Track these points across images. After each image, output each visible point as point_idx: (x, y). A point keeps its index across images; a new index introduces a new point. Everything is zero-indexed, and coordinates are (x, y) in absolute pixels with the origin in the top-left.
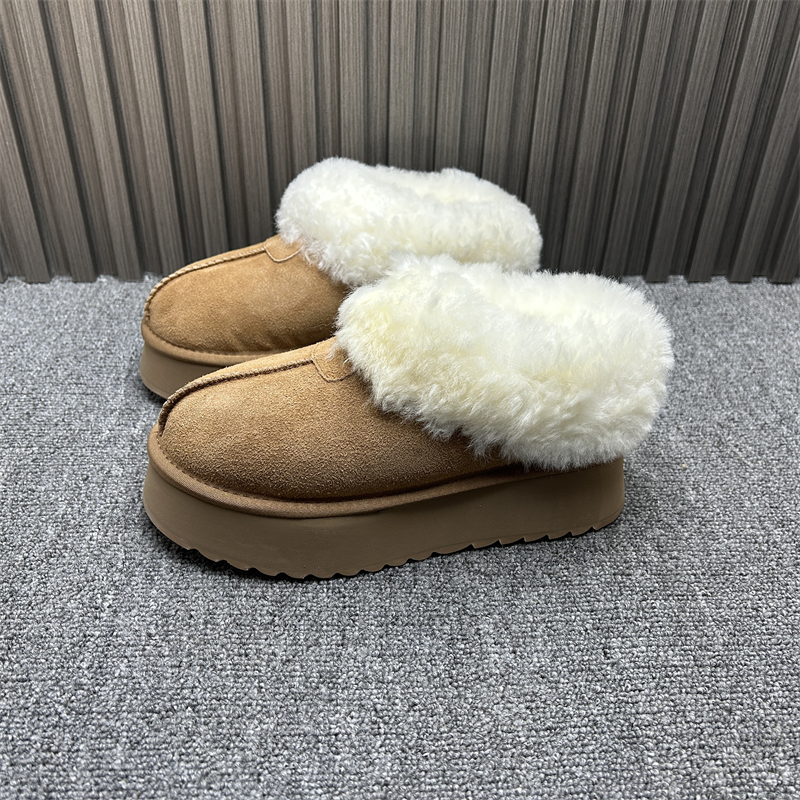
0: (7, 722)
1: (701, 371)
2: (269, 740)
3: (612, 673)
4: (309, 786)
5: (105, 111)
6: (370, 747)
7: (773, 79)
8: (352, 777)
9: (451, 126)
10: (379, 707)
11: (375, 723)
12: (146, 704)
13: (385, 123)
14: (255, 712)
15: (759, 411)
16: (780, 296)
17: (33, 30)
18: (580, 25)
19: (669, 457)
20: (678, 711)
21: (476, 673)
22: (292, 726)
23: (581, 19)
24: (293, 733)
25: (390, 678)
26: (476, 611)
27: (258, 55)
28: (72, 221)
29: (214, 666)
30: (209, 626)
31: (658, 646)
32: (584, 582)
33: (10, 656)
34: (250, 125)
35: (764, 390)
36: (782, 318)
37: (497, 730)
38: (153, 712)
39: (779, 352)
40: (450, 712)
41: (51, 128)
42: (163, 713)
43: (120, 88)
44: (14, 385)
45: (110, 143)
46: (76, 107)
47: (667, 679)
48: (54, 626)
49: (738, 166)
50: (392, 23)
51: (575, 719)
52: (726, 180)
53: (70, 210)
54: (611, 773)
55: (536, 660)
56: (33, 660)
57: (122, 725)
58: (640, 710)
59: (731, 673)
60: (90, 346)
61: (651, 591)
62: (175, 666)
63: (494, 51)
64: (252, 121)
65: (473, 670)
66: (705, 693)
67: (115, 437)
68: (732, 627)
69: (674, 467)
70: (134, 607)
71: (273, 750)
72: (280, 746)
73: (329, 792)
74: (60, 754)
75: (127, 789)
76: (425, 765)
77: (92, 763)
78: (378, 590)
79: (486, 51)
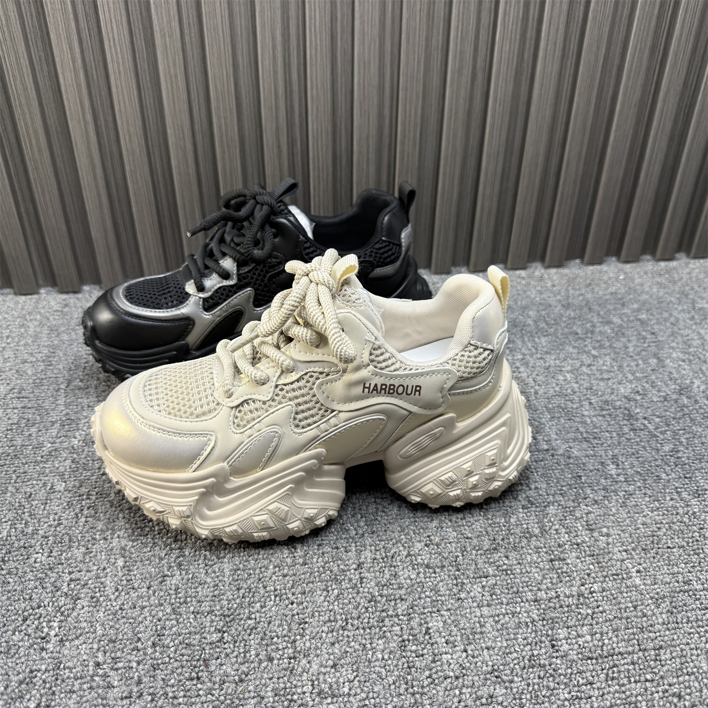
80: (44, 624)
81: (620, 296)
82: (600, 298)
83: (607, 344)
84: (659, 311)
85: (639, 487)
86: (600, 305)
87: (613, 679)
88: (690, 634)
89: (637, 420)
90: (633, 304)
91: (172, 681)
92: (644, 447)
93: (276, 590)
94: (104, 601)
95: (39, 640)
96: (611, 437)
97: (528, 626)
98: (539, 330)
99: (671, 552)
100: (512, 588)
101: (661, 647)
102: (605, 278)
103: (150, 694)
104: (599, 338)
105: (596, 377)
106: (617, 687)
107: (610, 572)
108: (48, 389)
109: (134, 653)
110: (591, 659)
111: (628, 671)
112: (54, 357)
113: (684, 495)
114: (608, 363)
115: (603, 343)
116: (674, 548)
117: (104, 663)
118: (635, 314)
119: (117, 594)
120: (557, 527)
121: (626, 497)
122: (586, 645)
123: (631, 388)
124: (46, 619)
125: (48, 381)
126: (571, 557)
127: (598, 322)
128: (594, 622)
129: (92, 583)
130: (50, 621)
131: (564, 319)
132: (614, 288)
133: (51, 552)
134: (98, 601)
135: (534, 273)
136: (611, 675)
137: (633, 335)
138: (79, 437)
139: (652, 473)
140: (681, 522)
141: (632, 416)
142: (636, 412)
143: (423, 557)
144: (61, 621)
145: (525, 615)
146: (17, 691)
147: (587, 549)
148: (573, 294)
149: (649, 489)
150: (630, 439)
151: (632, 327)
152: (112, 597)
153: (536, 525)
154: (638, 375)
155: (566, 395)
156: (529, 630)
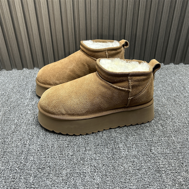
0: (4, 172)
1: (169, 85)
2: (68, 174)
3: (153, 156)
4: (79, 185)
5: (24, 29)
6: (94, 175)
7: (182, 15)
8: (90, 183)
9: (106, 29)
10: (95, 165)
11: (95, 169)
12: (38, 167)
13: (90, 29)
14: (65, 168)
15: (184, 93)
16: (187, 67)
17: (7, 10)
18: (136, 4)
19: (163, 104)
20: (170, 164)
21: (119, 157)
22: (74, 171)
23: (136, 2)
24: (74, 173)
25: (98, 158)
26: (118, 142)
27: (60, 14)
28: (17, 55)
29: (54, 157)
30: (53, 148)
31: (164, 149)
32: (144, 134)
33: (4, 156)
34: (58, 31)
35: (185, 88)
36: (187, 72)
37: (125, 170)
38: (40, 169)
39: (187, 80)
40: (113, 166)
41: (11, 33)
42: (42, 169)
43: (27, 23)
44: (4, 93)
45: (25, 36)
46: (17, 28)
47: (166, 156)
48: (15, 149)
49: (175, 36)
50: (91, 5)
51: (144, 167)
52: (172, 40)
53: (16, 53)
54: (154, 179)
55: (134, 153)
56: (10, 157)
57: (32, 172)
58: (160, 164)
59: (182, 154)
60: (22, 84)
61: (161, 136)
62: (45, 157)
63: (116, 11)
64: (59, 30)
65: (118, 156)
66: (176, 160)
67: (28, 105)
68: (181, 143)
69: (164, 107)
70: (34, 144)
71: (70, 177)
72: (71, 176)
73: (84, 186)
74: (17, 180)
75: (34, 187)
76: (108, 179)
77: (25, 181)
78: (93, 138)
79: (114, 11)
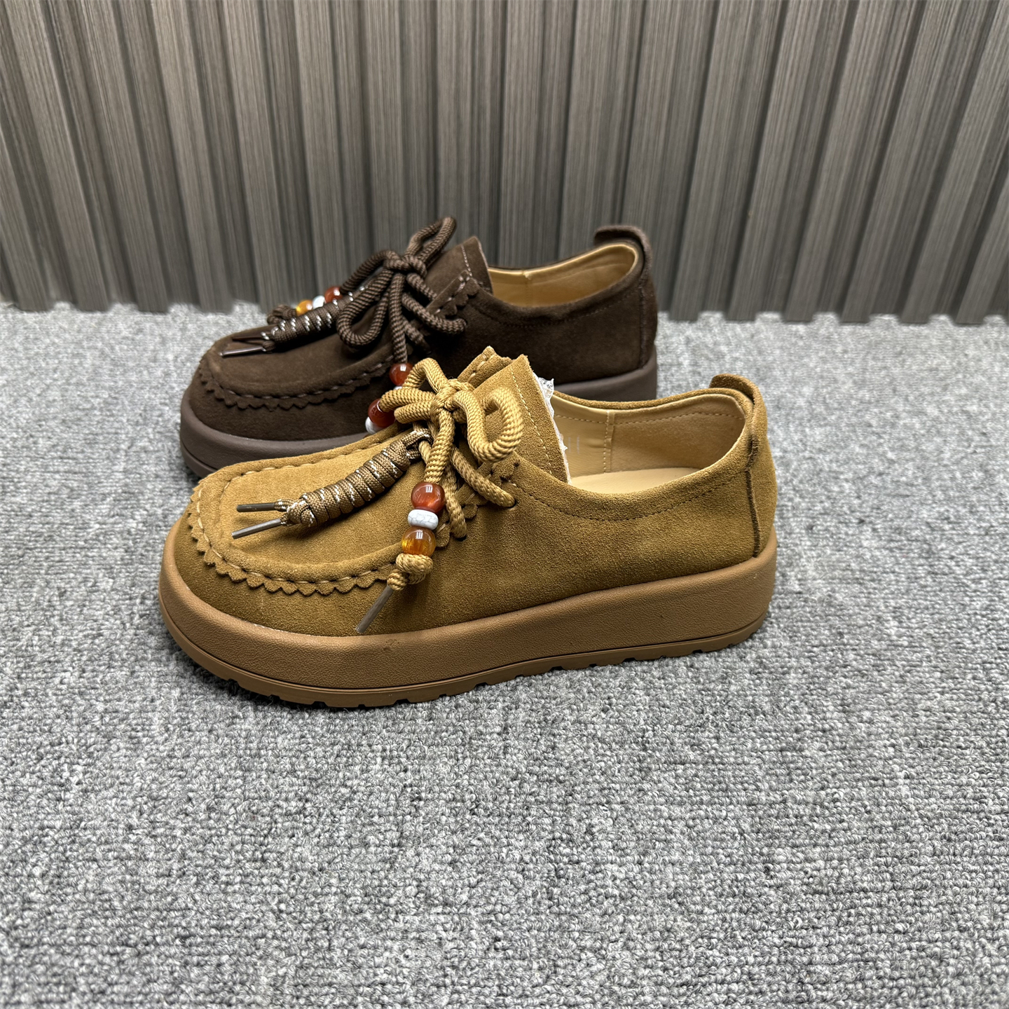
80: (65, 767)
81: (942, 375)
82: (913, 376)
83: (912, 444)
84: (998, 401)
85: (928, 657)
86: (910, 386)
87: (848, 923)
88: (971, 872)
89: (939, 559)
90: (960, 387)
91: (227, 862)
92: (944, 600)
93: (384, 750)
94: (147, 744)
95: (56, 788)
96: (897, 581)
97: (735, 839)
98: (813, 416)
99: (962, 754)
100: (720, 783)
101: (925, 887)
102: (925, 345)
103: (197, 875)
104: (902, 435)
105: (888, 491)
106: (851, 936)
107: (867, 775)
108: (103, 449)
109: (181, 817)
110: (821, 893)
111: (872, 915)
112: (117, 404)
113: (995, 674)
114: (910, 473)
115: (907, 442)
116: (966, 748)
117: (139, 827)
118: (962, 403)
119: (166, 735)
120: (797, 703)
121: (908, 668)
122: (815, 873)
123: (938, 512)
124: (68, 760)
125: (105, 438)
126: (812, 749)
127: (904, 411)
128: (832, 842)
129: (134, 719)
130: (72, 764)
131: (853, 402)
132: (935, 362)
133: (84, 671)
134: (139, 742)
135: (818, 330)
136: (845, 919)
137: (953, 434)
138: (138, 517)
139: (950, 638)
140: (983, 712)
141: (934, 553)
142: (939, 547)
143: (597, 727)
144: (88, 765)
145: (733, 822)
146: (19, 851)
147: (837, 738)
148: (872, 367)
149: (943, 661)
150: (926, 586)
151: (954, 423)
152: (160, 739)
153: (767, 699)
154: (951, 493)
155: (839, 515)
156: (736, 844)
